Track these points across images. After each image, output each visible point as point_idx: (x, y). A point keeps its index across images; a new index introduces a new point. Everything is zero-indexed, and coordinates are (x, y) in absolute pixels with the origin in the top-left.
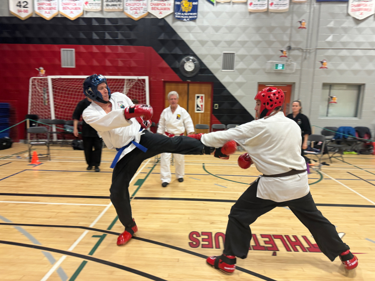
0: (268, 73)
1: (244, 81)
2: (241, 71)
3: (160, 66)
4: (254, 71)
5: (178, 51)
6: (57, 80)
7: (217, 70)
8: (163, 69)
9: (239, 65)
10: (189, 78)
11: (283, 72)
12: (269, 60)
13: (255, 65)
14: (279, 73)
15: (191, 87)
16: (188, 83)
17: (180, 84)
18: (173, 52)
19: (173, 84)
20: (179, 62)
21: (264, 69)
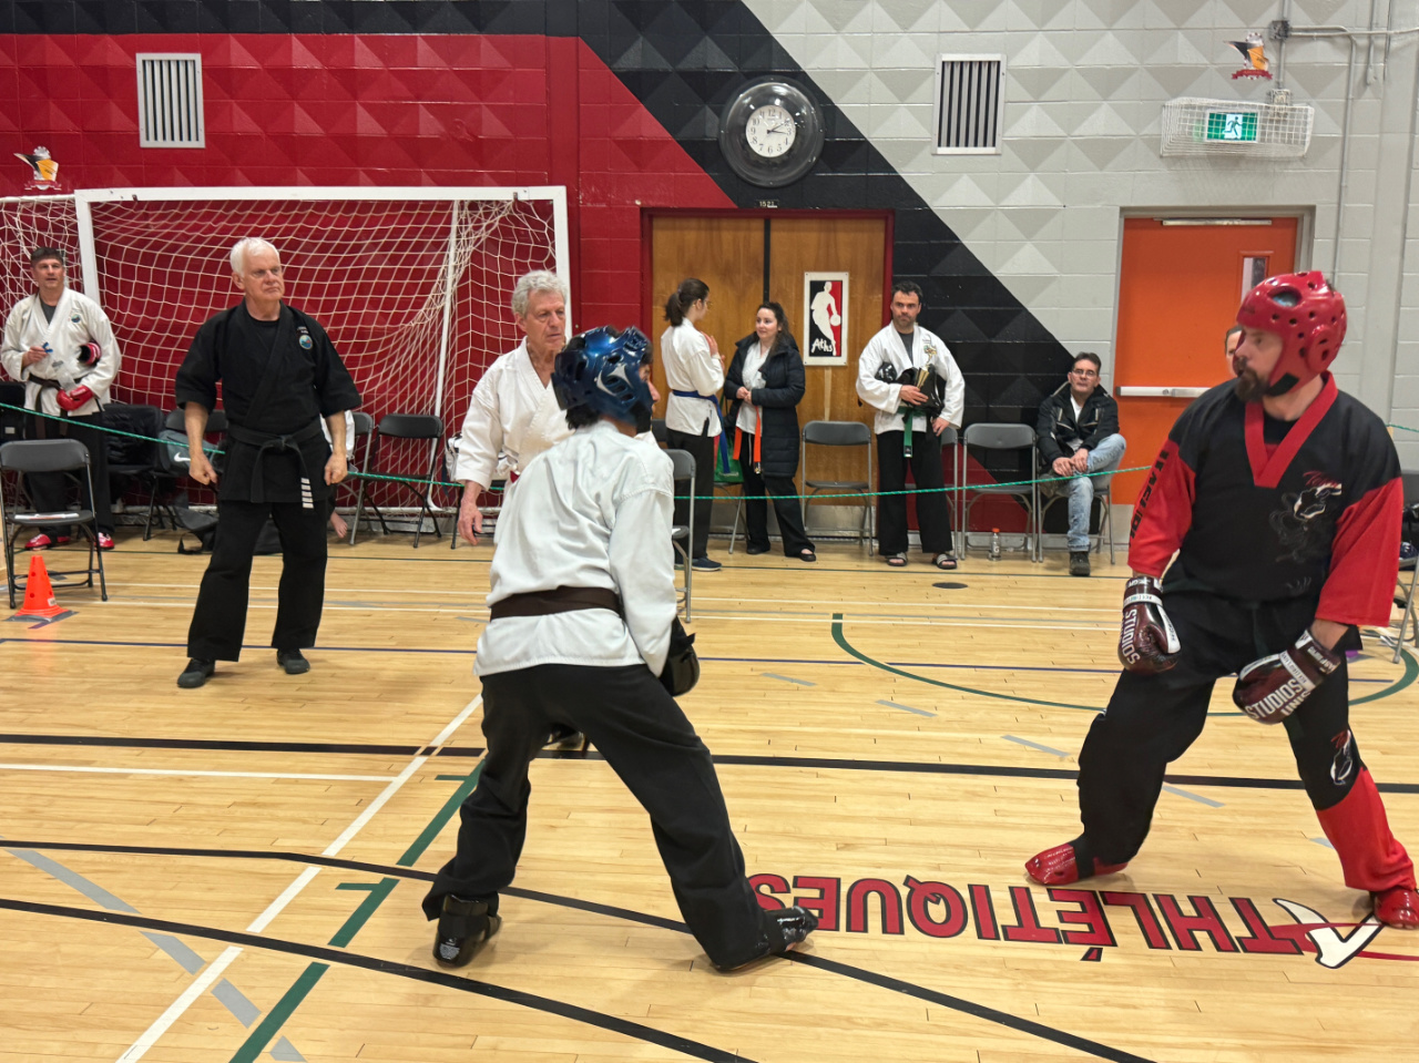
0: (1176, 160)
1: (1050, 200)
2: (1035, 153)
3: (625, 131)
4: (1102, 151)
5: (711, 56)
6: (119, 212)
7: (914, 147)
8: (637, 151)
9: (1021, 121)
10: (769, 193)
11: (1250, 153)
12: (1175, 96)
13: (1102, 122)
14: (1228, 160)
15: (782, 236)
16: (768, 218)
17: (725, 223)
18: (690, 63)
19: (693, 223)
20: (719, 112)
21: (1154, 143)
